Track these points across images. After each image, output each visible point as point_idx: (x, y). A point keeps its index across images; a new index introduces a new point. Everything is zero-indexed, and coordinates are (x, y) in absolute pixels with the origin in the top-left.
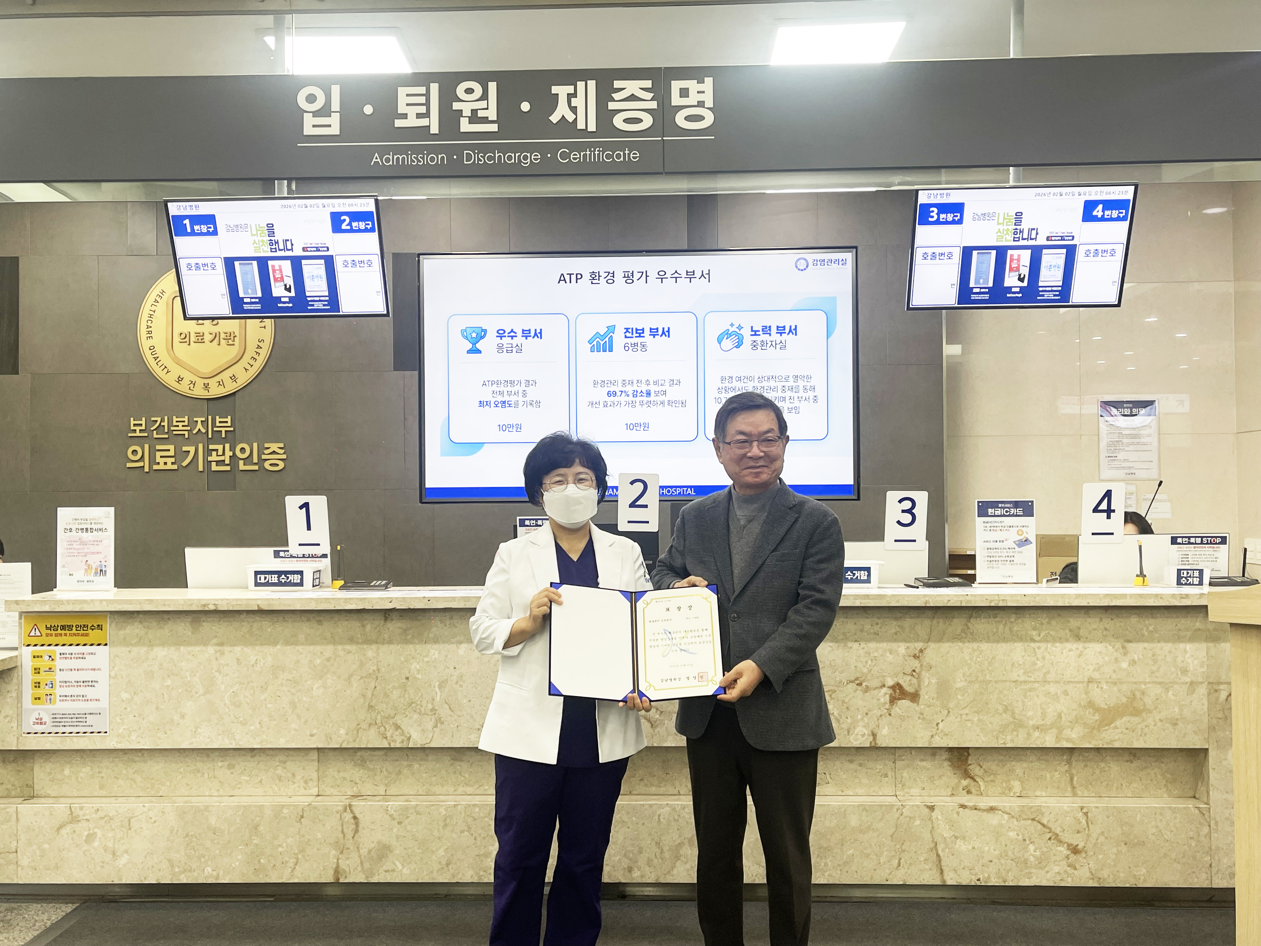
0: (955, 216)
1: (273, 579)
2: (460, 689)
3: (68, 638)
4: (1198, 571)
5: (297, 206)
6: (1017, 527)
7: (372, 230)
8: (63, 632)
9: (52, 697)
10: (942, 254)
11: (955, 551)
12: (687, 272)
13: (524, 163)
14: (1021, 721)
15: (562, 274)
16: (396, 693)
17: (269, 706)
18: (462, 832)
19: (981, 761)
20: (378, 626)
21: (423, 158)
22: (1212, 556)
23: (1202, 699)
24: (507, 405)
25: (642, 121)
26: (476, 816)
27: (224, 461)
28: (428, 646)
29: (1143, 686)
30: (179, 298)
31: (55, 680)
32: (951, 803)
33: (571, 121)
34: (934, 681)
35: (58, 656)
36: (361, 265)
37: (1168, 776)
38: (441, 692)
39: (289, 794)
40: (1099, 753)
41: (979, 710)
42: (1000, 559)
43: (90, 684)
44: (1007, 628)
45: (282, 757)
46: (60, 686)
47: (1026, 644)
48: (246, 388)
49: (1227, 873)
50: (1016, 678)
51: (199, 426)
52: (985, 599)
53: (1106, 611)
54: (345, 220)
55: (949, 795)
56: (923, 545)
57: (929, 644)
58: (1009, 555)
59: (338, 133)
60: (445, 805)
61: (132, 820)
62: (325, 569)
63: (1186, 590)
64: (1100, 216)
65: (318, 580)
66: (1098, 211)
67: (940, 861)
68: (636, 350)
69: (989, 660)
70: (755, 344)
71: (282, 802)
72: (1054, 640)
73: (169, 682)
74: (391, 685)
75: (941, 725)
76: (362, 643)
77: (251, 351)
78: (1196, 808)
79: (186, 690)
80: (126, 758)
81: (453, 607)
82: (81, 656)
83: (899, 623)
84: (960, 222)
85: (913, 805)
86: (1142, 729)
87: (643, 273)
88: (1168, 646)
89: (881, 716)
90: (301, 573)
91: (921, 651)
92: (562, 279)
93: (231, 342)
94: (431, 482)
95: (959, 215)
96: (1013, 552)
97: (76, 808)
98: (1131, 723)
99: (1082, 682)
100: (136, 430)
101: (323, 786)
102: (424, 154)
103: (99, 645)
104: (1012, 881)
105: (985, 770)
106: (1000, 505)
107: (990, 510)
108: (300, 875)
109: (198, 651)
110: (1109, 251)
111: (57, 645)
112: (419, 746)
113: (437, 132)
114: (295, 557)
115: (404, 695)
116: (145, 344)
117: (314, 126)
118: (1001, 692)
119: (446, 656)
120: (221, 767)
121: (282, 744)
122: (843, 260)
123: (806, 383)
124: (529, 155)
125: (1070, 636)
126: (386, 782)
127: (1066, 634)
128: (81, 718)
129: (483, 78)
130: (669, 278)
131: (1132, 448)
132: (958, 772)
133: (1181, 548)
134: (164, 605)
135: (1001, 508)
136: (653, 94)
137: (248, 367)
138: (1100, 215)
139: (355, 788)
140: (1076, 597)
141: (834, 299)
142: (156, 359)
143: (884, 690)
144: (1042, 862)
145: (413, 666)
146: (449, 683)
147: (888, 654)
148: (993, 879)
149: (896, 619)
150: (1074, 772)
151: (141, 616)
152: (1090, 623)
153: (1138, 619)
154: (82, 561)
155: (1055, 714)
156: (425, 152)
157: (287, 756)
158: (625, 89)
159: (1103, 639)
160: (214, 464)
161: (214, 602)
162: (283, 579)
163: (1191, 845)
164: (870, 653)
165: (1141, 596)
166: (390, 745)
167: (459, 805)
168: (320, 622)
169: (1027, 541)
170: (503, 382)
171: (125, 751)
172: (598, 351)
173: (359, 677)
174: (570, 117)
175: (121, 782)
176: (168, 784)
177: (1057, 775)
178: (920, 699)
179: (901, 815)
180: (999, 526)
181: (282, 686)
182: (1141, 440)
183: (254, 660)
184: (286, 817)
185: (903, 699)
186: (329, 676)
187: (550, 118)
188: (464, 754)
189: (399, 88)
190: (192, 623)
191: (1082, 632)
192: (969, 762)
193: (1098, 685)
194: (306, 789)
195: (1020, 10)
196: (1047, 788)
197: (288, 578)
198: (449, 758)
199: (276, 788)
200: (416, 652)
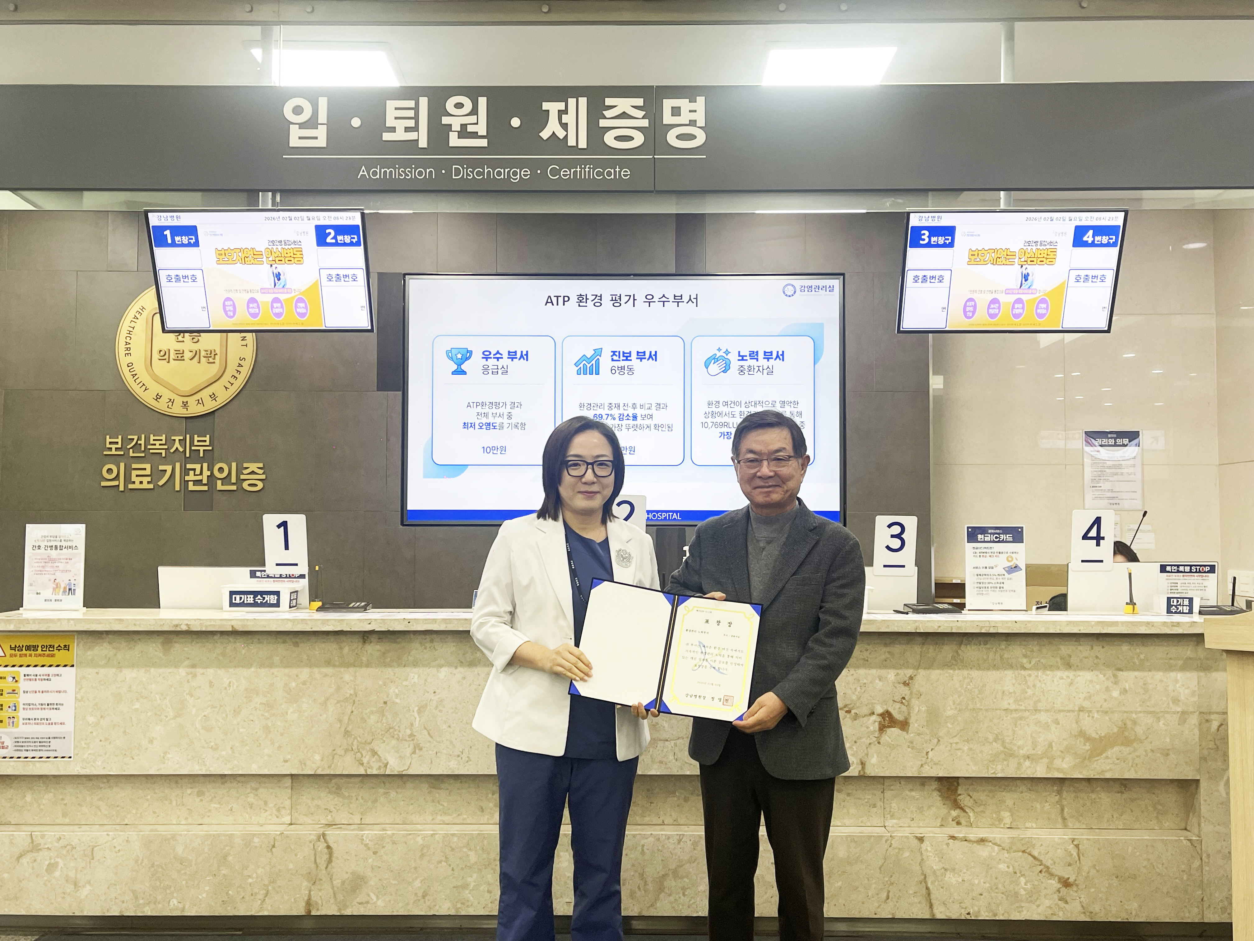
0: (946, 239)
1: (249, 599)
2: (439, 714)
3: (33, 658)
4: (1188, 600)
5: (281, 218)
6: (1007, 553)
7: (358, 244)
8: (28, 652)
9: (15, 720)
10: (933, 277)
11: (942, 580)
12: (675, 296)
13: (513, 179)
14: (1011, 750)
15: (550, 297)
16: (373, 718)
17: (241, 730)
18: (440, 862)
19: (970, 789)
20: (356, 648)
21: (411, 172)
22: (1201, 585)
23: (1193, 729)
24: (491, 427)
25: (633, 139)
26: (453, 846)
27: (202, 480)
28: (408, 669)
29: (1134, 716)
30: (158, 315)
31: (18, 702)
32: (941, 834)
33: (561, 138)
34: (923, 709)
35: (22, 677)
36: (346, 280)
37: (1159, 807)
38: (420, 717)
39: (261, 822)
40: (1090, 784)
41: (969, 739)
42: (990, 585)
43: (55, 707)
44: (998, 655)
45: (253, 784)
46: (24, 709)
47: (1017, 671)
48: (225, 407)
49: (1219, 907)
50: (1007, 706)
51: (177, 444)
52: (975, 625)
53: (1097, 639)
54: (330, 233)
55: (938, 826)
56: (912, 570)
57: (919, 671)
58: (999, 581)
59: (325, 146)
60: (422, 834)
61: (95, 849)
62: (303, 590)
63: (1177, 618)
64: (1090, 242)
65: (295, 601)
66: (1088, 237)
67: (929, 894)
68: (623, 373)
69: (979, 688)
70: (742, 369)
71: (253, 831)
72: (1045, 668)
73: (137, 706)
74: (369, 710)
75: (930, 754)
76: (339, 666)
77: (231, 369)
78: (1188, 840)
79: (156, 714)
80: (90, 784)
81: (434, 629)
82: (46, 677)
83: (888, 649)
84: (951, 245)
85: (902, 836)
86: (1134, 759)
87: (630, 296)
88: (1159, 675)
89: (870, 744)
90: (277, 593)
91: (911, 678)
92: (549, 301)
93: (211, 360)
94: (411, 505)
95: (950, 238)
96: (1002, 579)
97: (37, 836)
98: (1122, 753)
99: (1073, 711)
100: (111, 448)
101: (296, 814)
102: (412, 168)
103: (65, 666)
104: (1003, 915)
105: (974, 800)
106: (990, 531)
107: (980, 536)
108: (269, 908)
109: (169, 673)
110: (1099, 277)
111: (21, 666)
112: (397, 773)
113: (426, 146)
114: (271, 577)
115: (382, 720)
116: (123, 361)
117: (300, 138)
118: (991, 721)
119: (425, 680)
120: (190, 794)
121: (254, 770)
122: (830, 287)
123: (792, 409)
124: (519, 171)
125: (1061, 665)
126: (362, 810)
127: (1057, 662)
128: (44, 742)
129: (473, 93)
130: (657, 302)
131: (1115, 478)
132: (948, 802)
133: (1170, 576)
134: (135, 625)
135: (991, 534)
136: (645, 112)
137: (228, 385)
138: (1090, 240)
139: (329, 817)
140: (1068, 624)
141: (821, 326)
142: (134, 376)
143: (874, 718)
144: (1033, 896)
145: (391, 691)
146: (428, 708)
147: (877, 681)
148: (983, 913)
149: (886, 645)
150: (1065, 802)
151: (110, 636)
152: (1080, 651)
153: (1129, 647)
154: (50, 580)
155: (1046, 743)
156: (413, 166)
157: (260, 783)
158: (616, 106)
159: (1094, 667)
160: (191, 484)
161: (186, 622)
162: (259, 599)
163: (1182, 879)
164: (859, 680)
165: (1133, 624)
166: (366, 772)
167: (436, 834)
168: (296, 644)
169: (1016, 568)
170: (488, 404)
171: (89, 777)
172: (585, 374)
173: (336, 702)
174: (561, 134)
175: (85, 809)
176: (134, 811)
177: (1047, 806)
178: (910, 728)
179: (890, 846)
180: (989, 553)
181: (256, 710)
182: (1123, 471)
183: (228, 682)
184: (256, 847)
185: (892, 727)
186: (304, 700)
187: (540, 134)
188: (443, 782)
189: (387, 101)
190: (163, 644)
191: (1073, 660)
192: (959, 792)
193: (1089, 714)
194: (277, 817)
195: (1010, 37)
196: (1037, 819)
197: (264, 598)
198: (427, 786)
199: (247, 816)
200: (394, 675)
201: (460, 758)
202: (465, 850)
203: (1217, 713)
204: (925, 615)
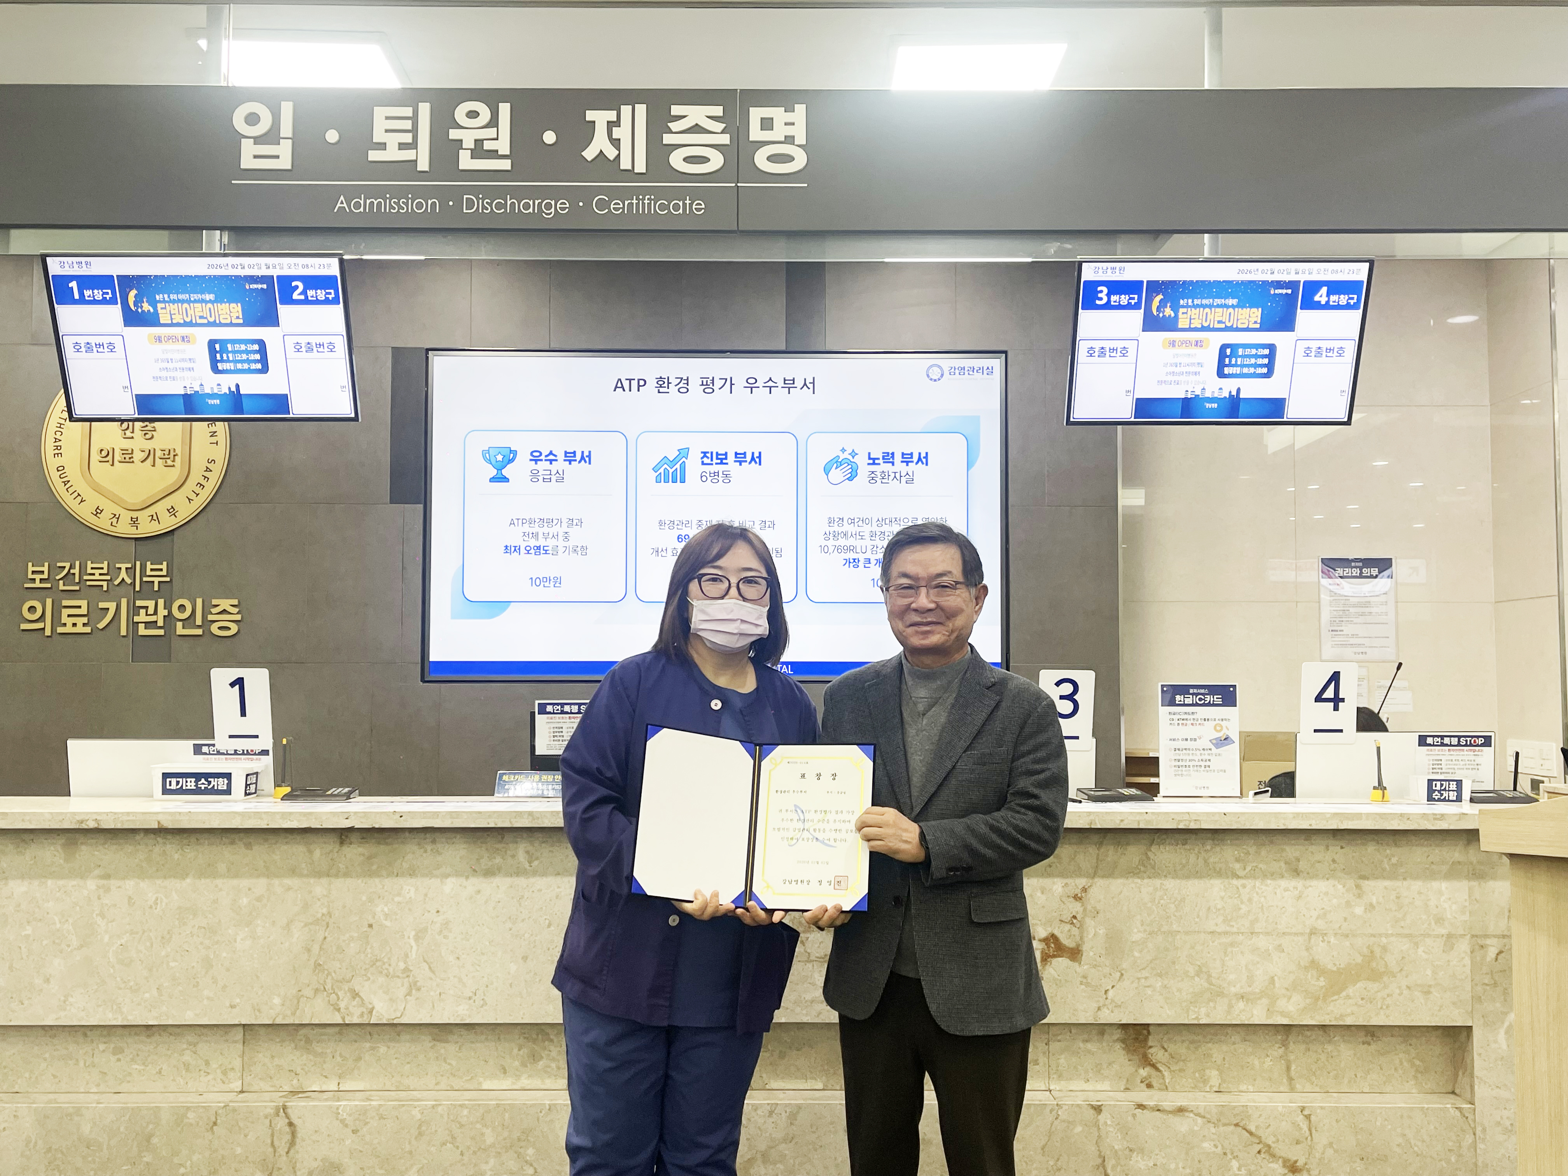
0: (1129, 298)
1: (188, 784)
2: (444, 941)
4: (1455, 783)
5: (230, 266)
6: (1215, 720)
7: (335, 301)
10: (1113, 349)
11: (1134, 753)
12: (785, 380)
13: (547, 214)
14: (1220, 987)
15: (620, 380)
16: (354, 947)
17: (172, 964)
18: (444, 1144)
19: (1165, 1042)
20: (331, 851)
21: (407, 204)
22: (1473, 762)
23: (1463, 958)
24: (542, 551)
25: (709, 160)
26: (462, 1121)
27: (156, 622)
28: (401, 881)
29: (1384, 940)
32: (1125, 1100)
33: (612, 158)
34: (1101, 932)
36: (320, 350)
37: (1418, 1062)
38: (418, 946)
39: (200, 1090)
40: (1325, 1032)
41: (1163, 972)
42: (1191, 764)
44: (1201, 858)
45: (191, 1037)
47: (1227, 881)
48: (189, 525)
50: (1213, 928)
51: (123, 574)
52: (1170, 819)
53: (1334, 837)
54: (297, 287)
55: (1122, 1089)
56: (1089, 743)
57: (1096, 880)
58: (1204, 757)
59: (289, 167)
60: (419, 1106)
62: (265, 771)
63: (1440, 808)
64: (1323, 303)
65: (253, 786)
66: (1321, 296)
68: (717, 481)
69: (1176, 903)
70: (873, 475)
71: (186, 1102)
72: (1265, 876)
73: (29, 930)
74: (347, 935)
75: (1111, 994)
76: (307, 876)
77: (196, 476)
78: (1456, 1108)
79: (54, 942)
81: (435, 826)
85: (1073, 1105)
86: (1383, 999)
87: (726, 380)
88: (1417, 885)
90: (228, 776)
91: (1085, 890)
92: (619, 385)
93: (169, 462)
94: (436, 655)
95: (1136, 297)
96: (1209, 754)
98: (1369, 991)
99: (1302, 934)
100: (35, 579)
101: (249, 1078)
102: (408, 199)
105: (1171, 1054)
106: (1191, 691)
107: (1178, 697)
109: (73, 886)
110: (1336, 350)
112: (386, 1022)
113: (427, 169)
114: (223, 754)
115: (366, 949)
116: (51, 463)
117: (255, 157)
118: (1192, 948)
119: (426, 895)
120: (104, 1051)
121: (190, 1018)
122: (988, 368)
124: (553, 203)
125: (1286, 871)
126: (340, 1072)
127: (1280, 867)
129: (492, 97)
130: (761, 387)
131: (1361, 619)
132: (1134, 1057)
133: (1431, 750)
135: (1193, 694)
136: (724, 125)
137: (193, 496)
139: (295, 1082)
141: (976, 419)
142: (65, 483)
145: (379, 909)
146: (429, 933)
147: (1039, 894)
150: (1292, 1057)
152: (1312, 853)
153: (1377, 847)
155: (1266, 978)
156: (410, 196)
157: (200, 1036)
158: (685, 117)
159: (1331, 875)
160: (141, 627)
161: (95, 817)
162: (203, 784)
163: (1450, 1160)
165: (1382, 816)
166: (344, 1021)
167: (440, 1105)
168: (249, 846)
169: (1227, 740)
170: (537, 521)
172: (666, 481)
173: (302, 924)
174: (611, 153)
176: (27, 1075)
177: (1268, 1062)
178: (1083, 957)
179: (1057, 1118)
180: (1190, 720)
181: (192, 936)
182: (1374, 610)
183: (154, 899)
184: (191, 1125)
185: (1060, 956)
186: (259, 922)
187: (583, 153)
188: (451, 1032)
189: (375, 108)
190: (64, 846)
191: (1302, 865)
192: (1150, 1043)
193: (1323, 937)
194: (224, 1083)
195: (1217, 29)
196: (1255, 1080)
197: (210, 783)
198: (430, 1038)
199: (181, 1080)
200: (383, 888)
201: (472, 1001)
202: (478, 1126)
203: (1495, 936)
204: (1104, 804)
